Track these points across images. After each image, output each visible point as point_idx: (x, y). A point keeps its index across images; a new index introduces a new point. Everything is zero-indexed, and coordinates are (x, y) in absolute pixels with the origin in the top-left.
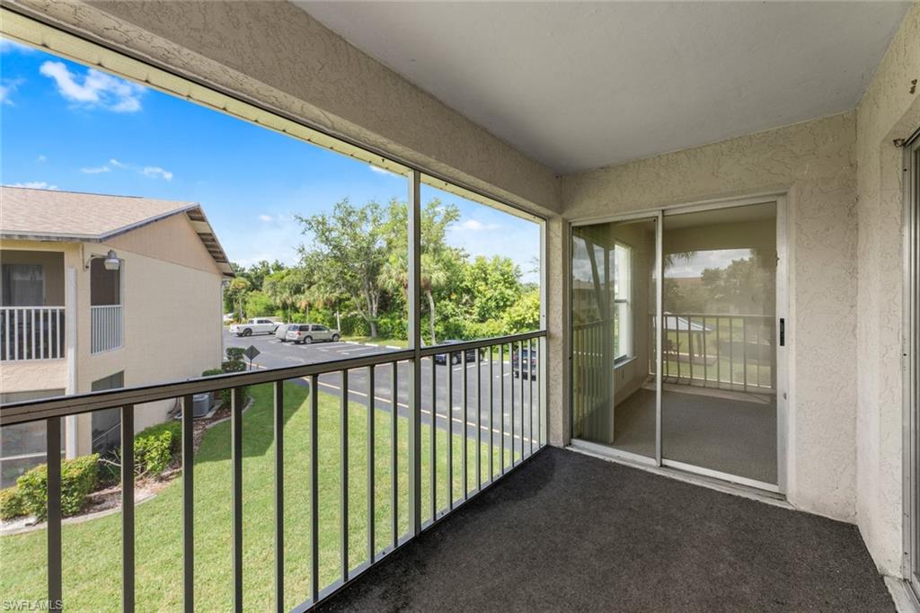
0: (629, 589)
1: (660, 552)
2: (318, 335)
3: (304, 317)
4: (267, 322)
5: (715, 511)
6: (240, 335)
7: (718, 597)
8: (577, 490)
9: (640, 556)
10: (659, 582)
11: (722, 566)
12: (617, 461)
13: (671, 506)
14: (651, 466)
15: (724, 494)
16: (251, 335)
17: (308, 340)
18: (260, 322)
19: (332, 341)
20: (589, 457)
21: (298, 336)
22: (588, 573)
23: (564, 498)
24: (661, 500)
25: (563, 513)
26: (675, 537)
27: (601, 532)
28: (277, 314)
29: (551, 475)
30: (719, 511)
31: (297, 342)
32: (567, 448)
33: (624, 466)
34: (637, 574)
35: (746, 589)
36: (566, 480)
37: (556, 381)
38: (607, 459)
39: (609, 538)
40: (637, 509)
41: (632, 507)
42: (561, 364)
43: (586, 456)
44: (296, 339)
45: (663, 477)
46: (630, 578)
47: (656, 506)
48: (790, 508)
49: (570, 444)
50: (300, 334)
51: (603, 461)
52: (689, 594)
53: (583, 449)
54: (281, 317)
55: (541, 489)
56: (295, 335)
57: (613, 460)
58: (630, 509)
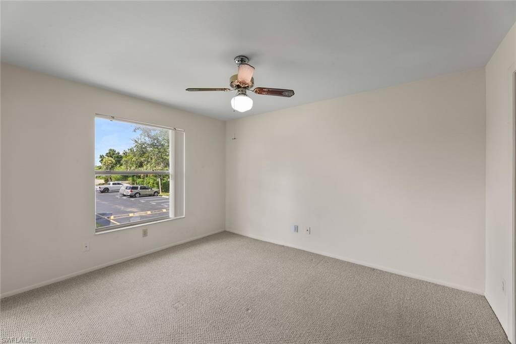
2: (143, 192)
3: (143, 181)
4: (119, 184)
6: (102, 192)
16: (108, 192)
17: (137, 195)
18: (113, 184)
19: (154, 195)
21: (130, 192)
28: (129, 179)
31: (131, 196)
44: (129, 194)
50: (131, 191)
54: (131, 181)
56: (129, 192)
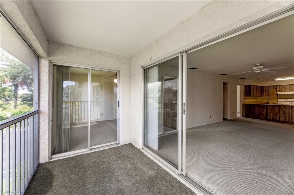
0: (111, 187)
1: (109, 172)
5: (110, 154)
7: (127, 172)
8: (69, 173)
9: (106, 177)
10: (115, 179)
11: (122, 165)
12: (75, 155)
13: (101, 159)
14: (87, 151)
15: (108, 149)
20: (63, 159)
22: (98, 193)
23: (66, 178)
24: (97, 159)
25: (72, 183)
26: (108, 166)
27: (90, 179)
29: (52, 174)
30: (111, 153)
32: (50, 161)
33: (79, 156)
34: (109, 182)
35: (129, 166)
36: (61, 172)
37: (44, 133)
38: (71, 156)
39: (94, 179)
40: (93, 165)
41: (92, 166)
42: (48, 124)
43: (61, 160)
45: (92, 152)
46: (109, 184)
47: (97, 161)
48: (121, 145)
49: (51, 158)
51: (70, 158)
52: (122, 176)
53: (58, 157)
55: (52, 182)
57: (73, 155)
58: (92, 167)
